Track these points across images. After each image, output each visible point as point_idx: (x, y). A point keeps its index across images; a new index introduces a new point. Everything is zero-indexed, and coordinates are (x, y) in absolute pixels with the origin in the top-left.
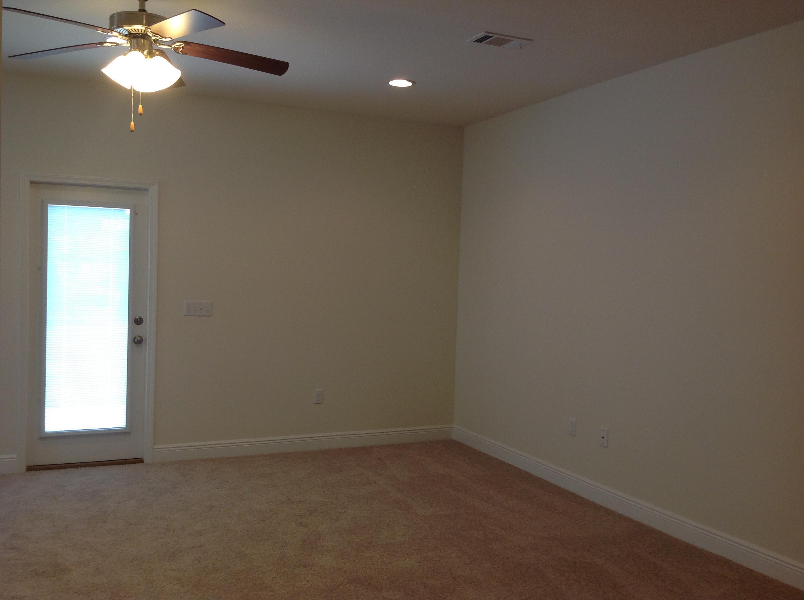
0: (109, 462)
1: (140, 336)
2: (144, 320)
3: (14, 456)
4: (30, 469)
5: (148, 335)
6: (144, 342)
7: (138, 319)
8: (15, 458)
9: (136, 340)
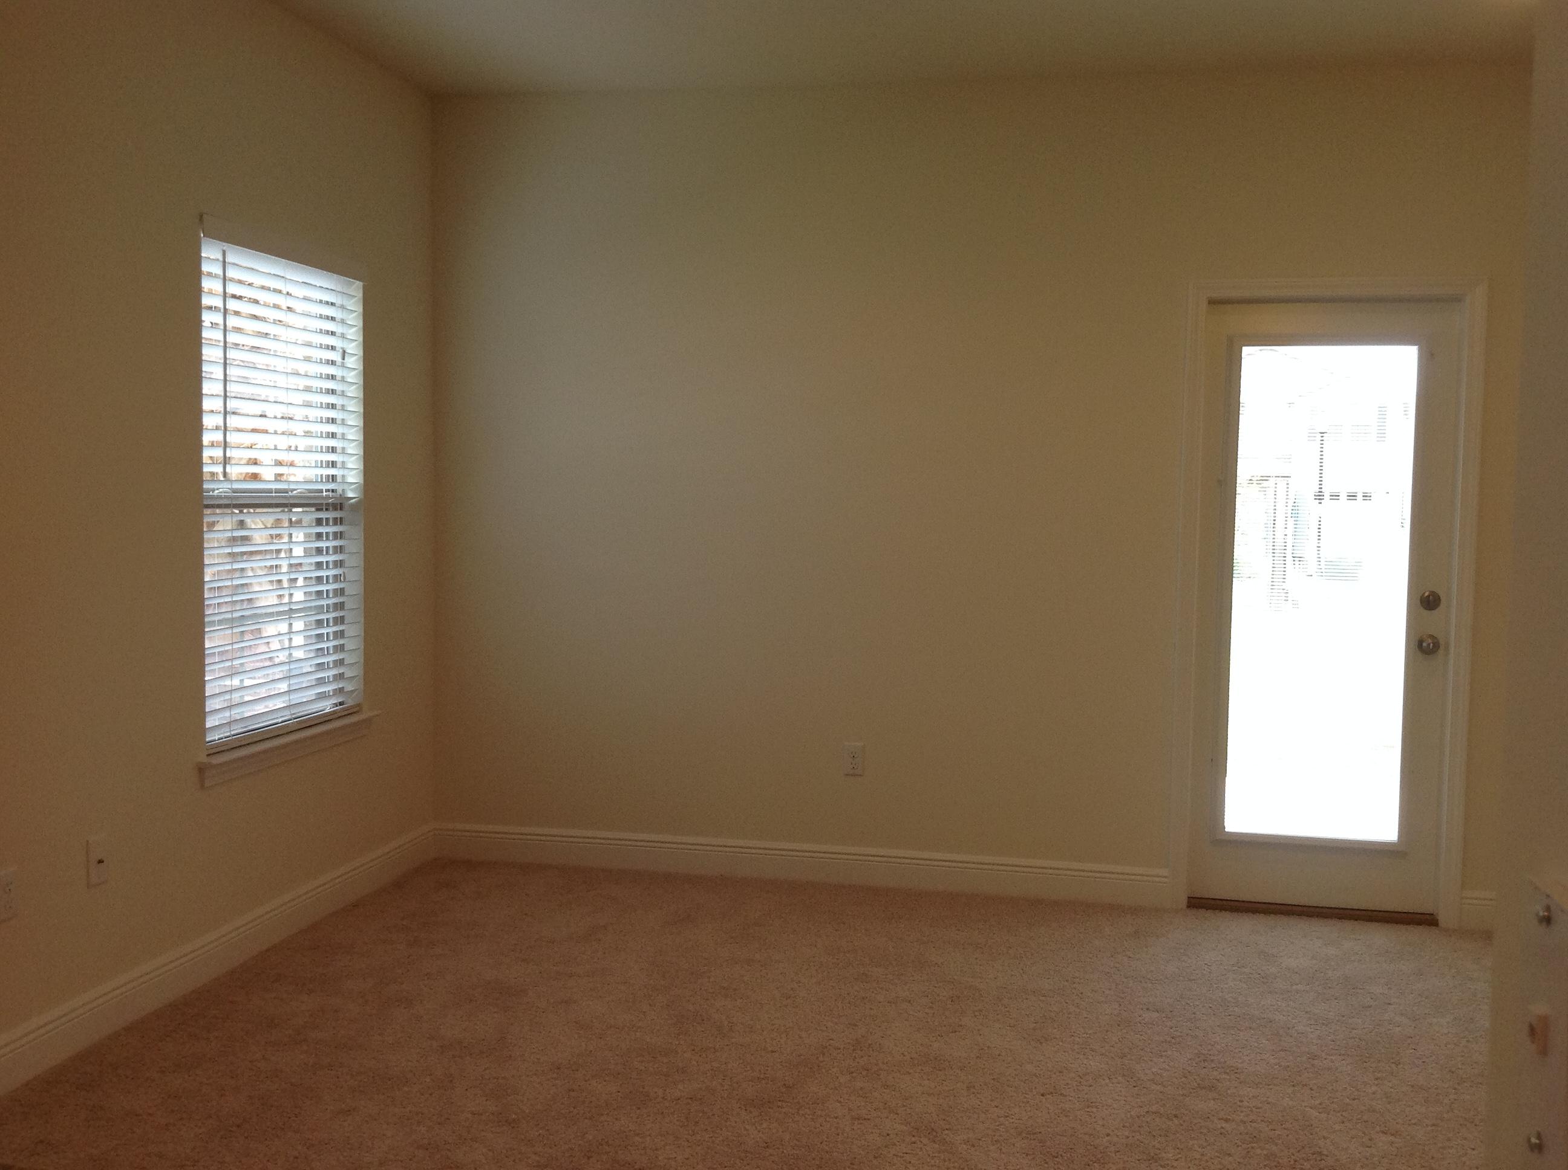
0: (1358, 912)
1: (1431, 636)
2: (1443, 599)
3: (1164, 872)
4: (1198, 903)
5: (1453, 634)
6: (1441, 651)
7: (1429, 596)
8: (1165, 877)
9: (1424, 644)
